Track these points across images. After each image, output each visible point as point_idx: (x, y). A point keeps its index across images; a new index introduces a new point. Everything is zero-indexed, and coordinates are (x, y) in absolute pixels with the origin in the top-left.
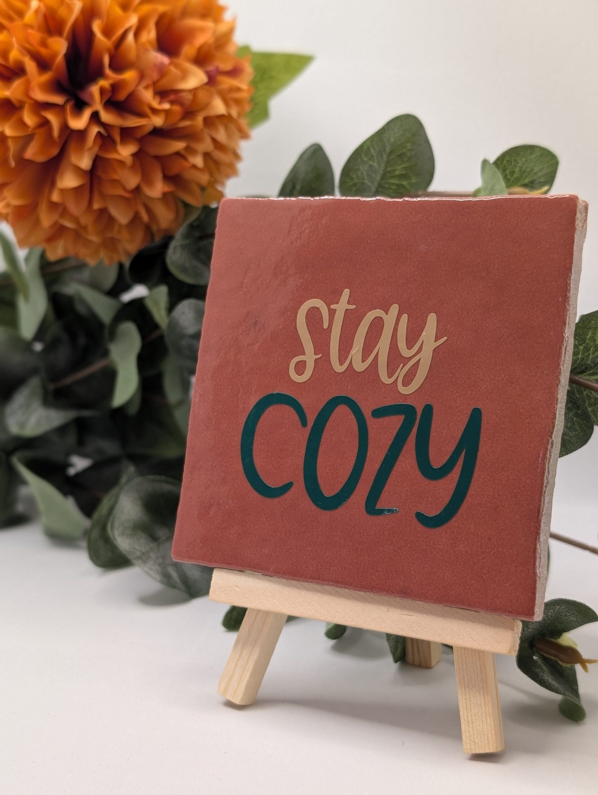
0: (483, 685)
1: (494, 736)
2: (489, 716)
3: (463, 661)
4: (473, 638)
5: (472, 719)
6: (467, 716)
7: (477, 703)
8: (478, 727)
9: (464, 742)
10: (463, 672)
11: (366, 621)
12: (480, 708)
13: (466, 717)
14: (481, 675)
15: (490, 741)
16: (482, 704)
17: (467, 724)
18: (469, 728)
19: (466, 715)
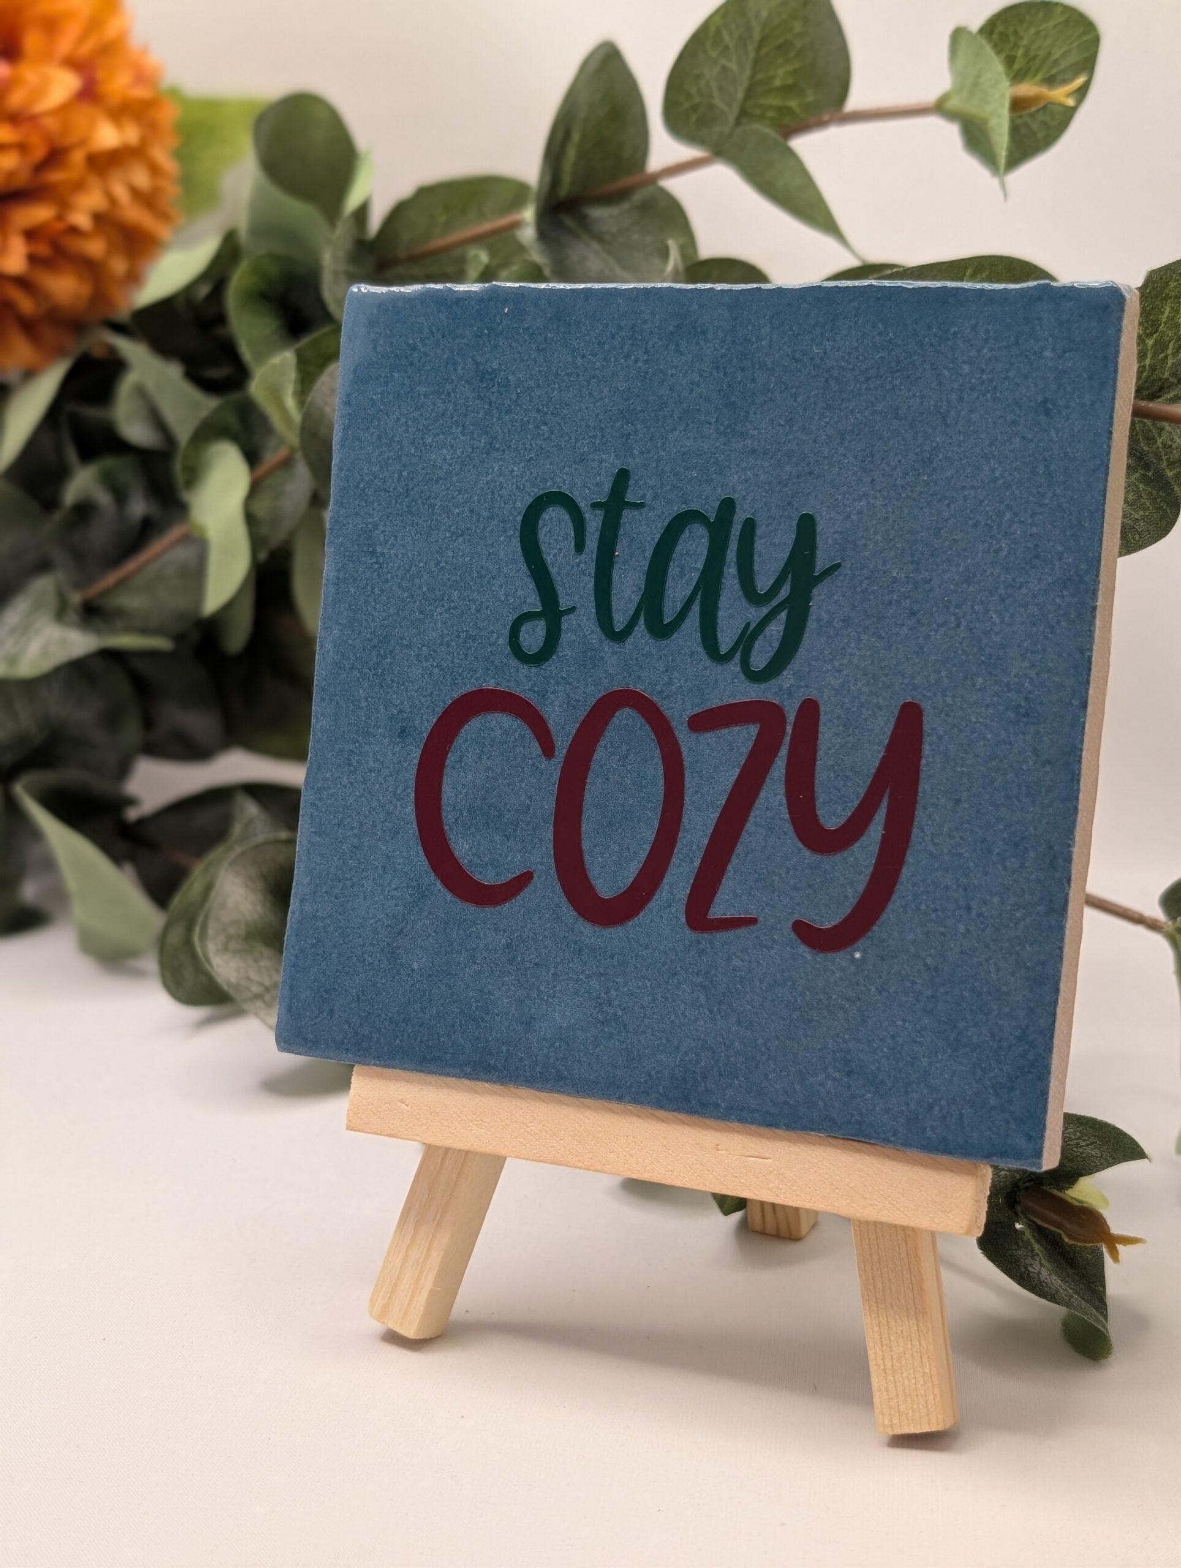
0: (915, 1295)
1: (938, 1399)
2: (929, 1357)
3: (872, 1246)
4: (892, 1204)
5: (892, 1365)
6: (883, 1359)
7: (902, 1332)
8: (906, 1382)
9: (877, 1411)
10: (872, 1269)
11: (671, 1171)
12: (909, 1343)
13: (882, 1362)
14: (909, 1277)
15: (932, 1410)
16: (913, 1335)
17: (884, 1375)
18: (887, 1383)
19: (881, 1358)
